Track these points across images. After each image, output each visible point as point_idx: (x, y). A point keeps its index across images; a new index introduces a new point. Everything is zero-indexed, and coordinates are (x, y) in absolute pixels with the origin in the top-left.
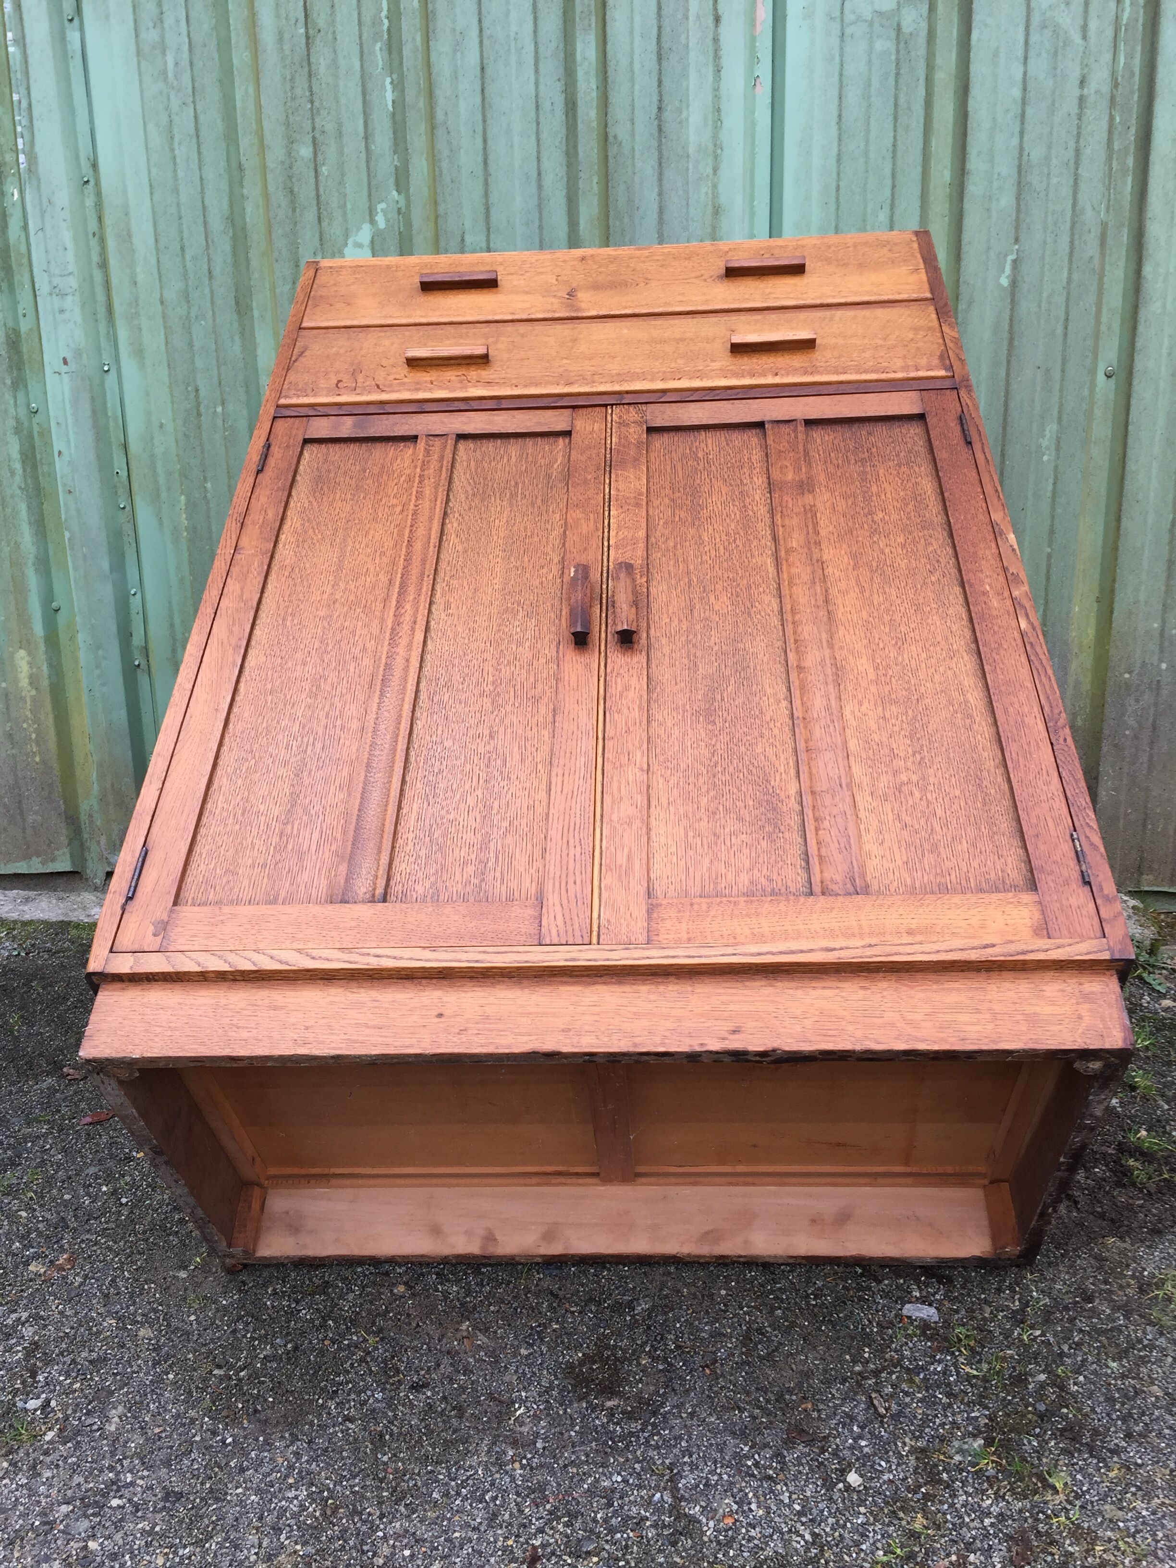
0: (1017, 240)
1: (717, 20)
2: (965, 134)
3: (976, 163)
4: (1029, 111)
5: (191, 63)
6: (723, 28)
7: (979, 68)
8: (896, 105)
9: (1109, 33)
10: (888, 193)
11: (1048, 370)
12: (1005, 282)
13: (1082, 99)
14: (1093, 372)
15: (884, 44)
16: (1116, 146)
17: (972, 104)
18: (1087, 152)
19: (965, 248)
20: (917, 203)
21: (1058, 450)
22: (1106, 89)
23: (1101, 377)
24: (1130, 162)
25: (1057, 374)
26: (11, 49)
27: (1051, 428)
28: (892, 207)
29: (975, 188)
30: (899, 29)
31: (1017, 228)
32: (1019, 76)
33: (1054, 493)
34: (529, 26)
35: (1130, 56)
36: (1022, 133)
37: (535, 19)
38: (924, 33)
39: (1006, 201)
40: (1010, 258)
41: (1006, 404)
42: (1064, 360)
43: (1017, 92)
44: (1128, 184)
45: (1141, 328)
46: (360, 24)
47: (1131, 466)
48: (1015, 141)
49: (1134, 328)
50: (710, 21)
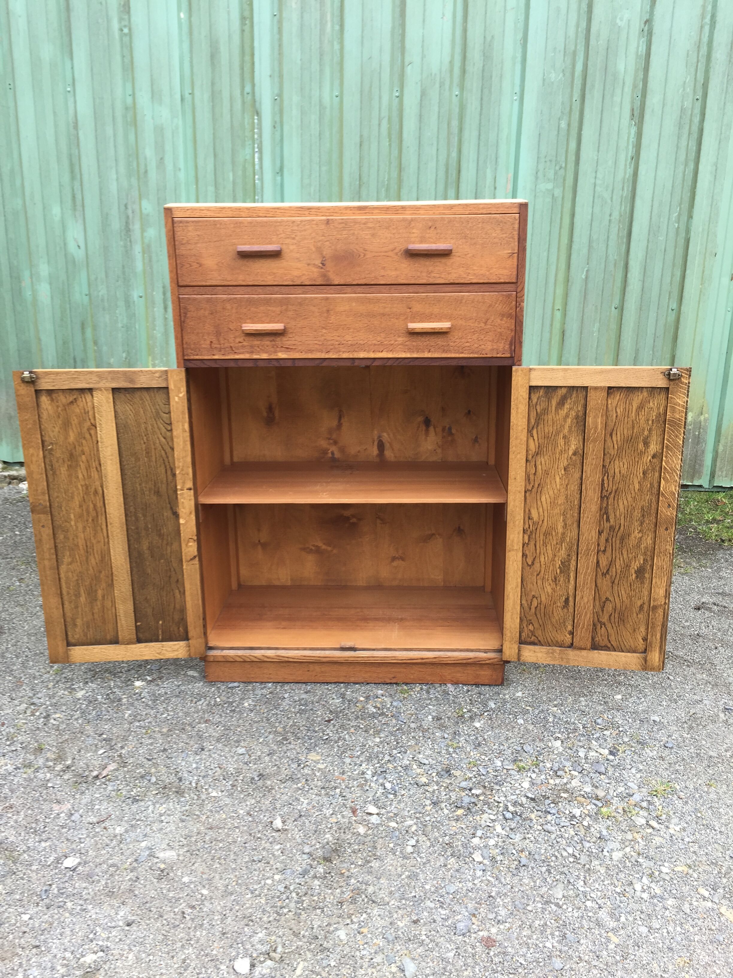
0: (588, 264)
1: (495, 188)
2: (573, 229)
3: (576, 238)
4: (593, 224)
5: (320, 191)
6: (497, 191)
7: (578, 209)
8: (551, 219)
9: (620, 200)
10: (547, 246)
11: (596, 306)
12: (584, 277)
13: (610, 221)
14: (610, 308)
15: (549, 200)
16: (620, 235)
17: (575, 220)
18: (611, 237)
19: (571, 265)
20: (556, 250)
21: (599, 331)
22: (618, 218)
23: (613, 309)
24: (625, 240)
25: (599, 307)
26: (257, 181)
27: (597, 325)
28: (549, 251)
29: (575, 247)
30: (553, 195)
31: (588, 260)
32: (591, 212)
33: (597, 347)
34: (434, 187)
35: (626, 207)
36: (591, 230)
37: (436, 184)
38: (561, 196)
39: (585, 251)
40: (586, 269)
41: (583, 316)
42: (602, 303)
43: (590, 217)
44: (624, 247)
45: (626, 294)
46: (378, 182)
47: (622, 338)
48: (589, 232)
49: (624, 294)
50: (493, 188)
